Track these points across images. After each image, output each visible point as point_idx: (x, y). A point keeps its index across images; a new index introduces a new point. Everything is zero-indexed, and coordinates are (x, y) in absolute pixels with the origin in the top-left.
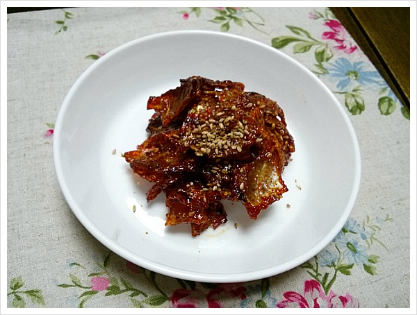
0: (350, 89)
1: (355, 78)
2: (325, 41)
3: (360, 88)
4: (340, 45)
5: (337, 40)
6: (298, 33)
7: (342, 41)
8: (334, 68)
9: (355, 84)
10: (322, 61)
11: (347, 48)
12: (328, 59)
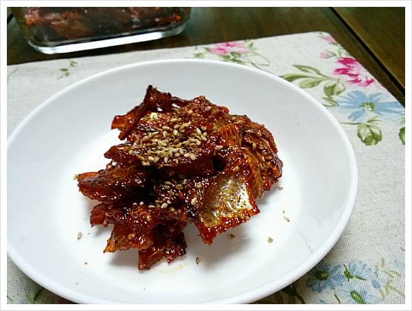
0: (364, 120)
1: (371, 109)
2: (337, 77)
3: (377, 119)
4: (353, 79)
5: (351, 75)
6: (307, 71)
7: (356, 75)
8: (346, 100)
9: (370, 114)
10: (332, 94)
11: (362, 81)
12: (338, 93)
